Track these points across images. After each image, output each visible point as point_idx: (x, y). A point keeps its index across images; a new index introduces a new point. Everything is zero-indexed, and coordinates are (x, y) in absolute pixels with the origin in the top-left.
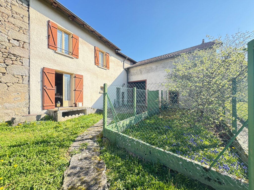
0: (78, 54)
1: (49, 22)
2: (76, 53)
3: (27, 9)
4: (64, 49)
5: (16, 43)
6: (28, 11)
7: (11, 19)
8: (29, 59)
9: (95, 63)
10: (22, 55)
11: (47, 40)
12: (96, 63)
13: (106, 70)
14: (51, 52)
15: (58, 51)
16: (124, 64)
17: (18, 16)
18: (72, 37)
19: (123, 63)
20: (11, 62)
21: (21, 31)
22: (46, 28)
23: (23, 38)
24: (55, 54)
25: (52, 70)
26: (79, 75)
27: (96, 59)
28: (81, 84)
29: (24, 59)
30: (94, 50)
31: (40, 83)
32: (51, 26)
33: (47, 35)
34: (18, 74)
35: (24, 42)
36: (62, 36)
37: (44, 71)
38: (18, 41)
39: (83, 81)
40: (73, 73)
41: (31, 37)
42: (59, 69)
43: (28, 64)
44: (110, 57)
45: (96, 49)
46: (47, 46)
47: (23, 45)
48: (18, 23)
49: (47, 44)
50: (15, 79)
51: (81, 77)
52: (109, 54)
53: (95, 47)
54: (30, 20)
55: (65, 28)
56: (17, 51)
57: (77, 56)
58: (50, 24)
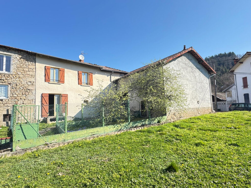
0: (64, 80)
1: (45, 67)
2: (63, 80)
3: (35, 64)
4: (55, 79)
5: (30, 83)
6: (35, 65)
7: (28, 73)
8: (35, 90)
9: (78, 83)
10: (32, 89)
11: (44, 77)
12: (80, 83)
13: (89, 86)
14: (47, 83)
15: (51, 81)
16: (111, 77)
17: (31, 70)
18: (60, 70)
19: (109, 77)
20: (27, 93)
21: (32, 77)
22: (44, 71)
23: (32, 80)
24: (49, 84)
25: (47, 94)
26: (65, 94)
27: (79, 80)
28: (66, 100)
29: (33, 91)
30: (77, 74)
31: (40, 102)
32: (46, 69)
33: (44, 75)
34: (30, 99)
35: (33, 82)
36: (54, 71)
37: (43, 95)
38: (31, 82)
39: (67, 98)
40: (60, 93)
41: (36, 78)
42: (51, 92)
43: (35, 93)
44: (93, 75)
45: (79, 73)
46: (44, 81)
47: (33, 84)
48: (31, 73)
49: (44, 79)
50: (29, 101)
51: (66, 96)
52: (92, 73)
53: (78, 72)
54: (36, 70)
55: (56, 66)
56: (30, 88)
57: (63, 82)
58: (46, 68)
